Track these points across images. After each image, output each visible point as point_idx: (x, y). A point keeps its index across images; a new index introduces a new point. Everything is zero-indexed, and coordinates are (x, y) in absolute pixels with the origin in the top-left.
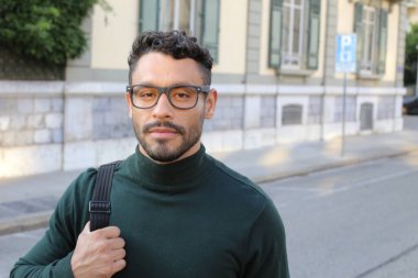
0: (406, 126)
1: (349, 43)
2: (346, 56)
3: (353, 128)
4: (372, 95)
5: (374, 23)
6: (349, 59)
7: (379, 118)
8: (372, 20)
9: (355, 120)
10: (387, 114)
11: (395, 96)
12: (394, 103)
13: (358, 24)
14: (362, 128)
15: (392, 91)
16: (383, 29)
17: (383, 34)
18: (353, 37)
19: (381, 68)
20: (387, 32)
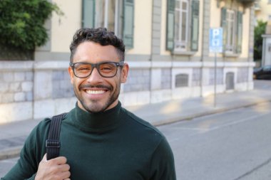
0: (255, 86)
1: (218, 34)
2: (216, 42)
3: (221, 89)
4: (233, 67)
5: (234, 21)
6: (218, 44)
7: (238, 82)
8: (232, 18)
9: (222, 83)
10: (243, 79)
11: (248, 67)
12: (248, 72)
13: (224, 21)
14: (227, 89)
15: (246, 64)
16: (240, 24)
17: (240, 28)
18: (220, 30)
19: (239, 50)
20: (242, 26)
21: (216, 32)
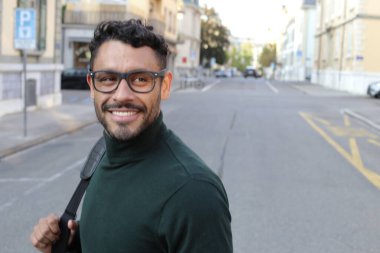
0: (65, 100)
1: (28, 18)
2: (25, 32)
3: (17, 105)
4: (34, 71)
6: (29, 35)
7: (42, 94)
9: (21, 97)
10: (47, 91)
11: (54, 72)
12: (54, 79)
14: (27, 104)
15: (51, 67)
16: (43, 6)
17: (43, 11)
18: (32, 13)
19: (42, 45)
20: (46, 9)
21: (25, 16)
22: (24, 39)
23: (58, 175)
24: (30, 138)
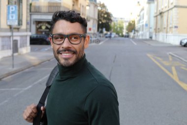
2: (12, 17)
4: (17, 36)
6: (14, 18)
7: (21, 47)
9: (10, 49)
10: (23, 46)
11: (26, 36)
12: (26, 40)
14: (14, 52)
15: (25, 34)
16: (21, 4)
18: (16, 7)
19: (20, 23)
20: (22, 5)
21: (12, 9)
22: (12, 20)
23: (30, 87)
24: (15, 69)
